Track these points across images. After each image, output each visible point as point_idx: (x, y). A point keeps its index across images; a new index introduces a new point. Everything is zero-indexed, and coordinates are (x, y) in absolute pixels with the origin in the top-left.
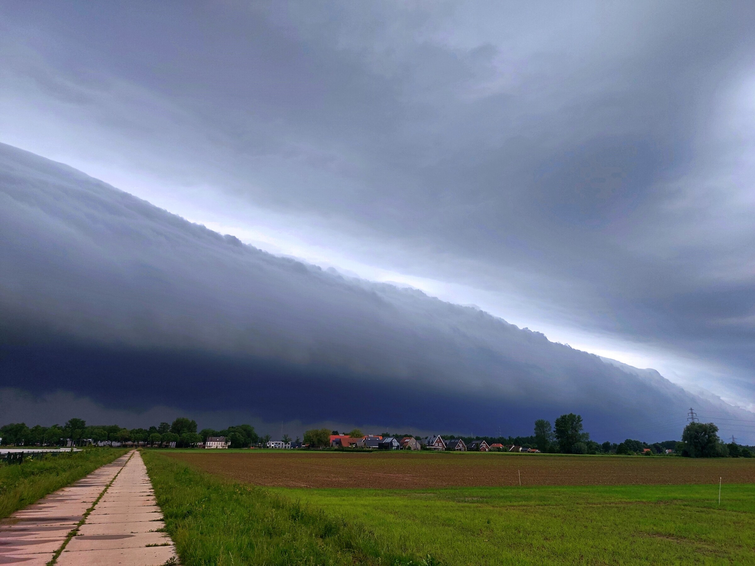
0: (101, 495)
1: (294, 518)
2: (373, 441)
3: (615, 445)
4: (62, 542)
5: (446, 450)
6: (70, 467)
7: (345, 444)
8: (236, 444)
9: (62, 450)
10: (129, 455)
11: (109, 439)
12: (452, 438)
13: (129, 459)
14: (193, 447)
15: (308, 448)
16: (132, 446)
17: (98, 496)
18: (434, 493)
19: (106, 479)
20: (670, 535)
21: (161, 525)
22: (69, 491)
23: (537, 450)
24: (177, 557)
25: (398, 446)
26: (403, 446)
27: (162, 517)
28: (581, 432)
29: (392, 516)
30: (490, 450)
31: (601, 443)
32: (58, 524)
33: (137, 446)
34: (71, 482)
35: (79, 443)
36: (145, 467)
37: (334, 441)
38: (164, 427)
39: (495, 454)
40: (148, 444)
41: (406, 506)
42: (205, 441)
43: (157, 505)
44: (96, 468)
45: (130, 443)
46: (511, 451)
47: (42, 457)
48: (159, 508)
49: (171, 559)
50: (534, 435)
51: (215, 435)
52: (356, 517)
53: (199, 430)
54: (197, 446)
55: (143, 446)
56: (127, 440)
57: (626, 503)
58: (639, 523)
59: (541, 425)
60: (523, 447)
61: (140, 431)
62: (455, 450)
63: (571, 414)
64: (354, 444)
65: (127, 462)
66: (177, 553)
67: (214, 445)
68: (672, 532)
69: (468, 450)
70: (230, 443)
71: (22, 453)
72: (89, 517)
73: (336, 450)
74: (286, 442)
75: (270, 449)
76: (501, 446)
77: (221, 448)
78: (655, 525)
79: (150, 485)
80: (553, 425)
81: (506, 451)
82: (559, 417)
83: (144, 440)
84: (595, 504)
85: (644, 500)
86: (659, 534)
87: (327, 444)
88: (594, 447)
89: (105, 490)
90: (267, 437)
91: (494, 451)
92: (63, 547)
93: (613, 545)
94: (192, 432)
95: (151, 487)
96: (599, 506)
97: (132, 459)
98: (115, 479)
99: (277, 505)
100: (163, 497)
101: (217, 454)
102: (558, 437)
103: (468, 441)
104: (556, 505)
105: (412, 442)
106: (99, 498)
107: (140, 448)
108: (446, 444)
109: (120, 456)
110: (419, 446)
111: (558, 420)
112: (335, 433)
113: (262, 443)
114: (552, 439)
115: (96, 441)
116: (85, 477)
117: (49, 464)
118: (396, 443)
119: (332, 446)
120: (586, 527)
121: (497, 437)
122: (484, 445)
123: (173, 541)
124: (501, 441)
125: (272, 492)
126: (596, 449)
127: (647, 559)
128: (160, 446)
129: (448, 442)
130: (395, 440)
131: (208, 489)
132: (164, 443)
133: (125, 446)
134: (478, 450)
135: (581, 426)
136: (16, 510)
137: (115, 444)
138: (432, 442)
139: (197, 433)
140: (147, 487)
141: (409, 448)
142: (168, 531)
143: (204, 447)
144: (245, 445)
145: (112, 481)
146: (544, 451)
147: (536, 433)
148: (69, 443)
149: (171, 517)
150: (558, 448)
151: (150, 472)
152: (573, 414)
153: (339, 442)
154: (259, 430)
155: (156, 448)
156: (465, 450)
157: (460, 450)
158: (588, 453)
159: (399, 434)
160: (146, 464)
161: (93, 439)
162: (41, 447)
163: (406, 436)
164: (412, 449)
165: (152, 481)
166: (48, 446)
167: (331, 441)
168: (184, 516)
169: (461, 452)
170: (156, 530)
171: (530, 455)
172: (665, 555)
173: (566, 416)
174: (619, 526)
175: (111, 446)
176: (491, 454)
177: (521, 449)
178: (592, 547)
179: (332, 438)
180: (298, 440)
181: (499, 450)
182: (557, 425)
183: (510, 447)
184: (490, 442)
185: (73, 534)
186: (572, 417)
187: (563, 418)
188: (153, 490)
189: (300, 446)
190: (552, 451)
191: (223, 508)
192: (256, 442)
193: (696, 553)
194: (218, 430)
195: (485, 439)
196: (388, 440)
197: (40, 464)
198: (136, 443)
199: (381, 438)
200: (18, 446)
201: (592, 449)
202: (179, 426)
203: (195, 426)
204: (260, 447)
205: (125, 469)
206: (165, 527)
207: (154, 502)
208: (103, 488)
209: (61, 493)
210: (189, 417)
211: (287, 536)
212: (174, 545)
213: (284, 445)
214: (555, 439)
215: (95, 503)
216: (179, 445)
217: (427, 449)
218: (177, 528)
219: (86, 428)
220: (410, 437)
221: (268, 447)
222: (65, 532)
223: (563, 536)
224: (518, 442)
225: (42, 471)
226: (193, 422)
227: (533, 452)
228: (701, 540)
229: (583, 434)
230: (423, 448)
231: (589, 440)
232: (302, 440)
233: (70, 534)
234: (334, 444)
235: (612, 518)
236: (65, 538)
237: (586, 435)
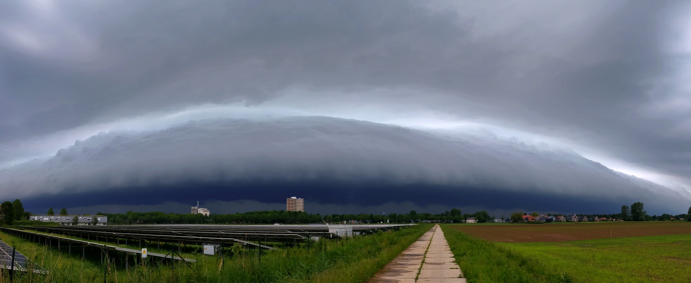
0: (429, 245)
1: (508, 257)
2: (543, 218)
3: (658, 217)
4: (420, 265)
5: (578, 221)
6: (415, 232)
7: (530, 220)
8: (480, 221)
9: (410, 224)
10: (435, 227)
11: (426, 219)
12: (581, 215)
13: (436, 229)
14: (461, 222)
15: (513, 222)
16: (436, 222)
17: (428, 245)
18: (571, 243)
19: (430, 238)
20: (675, 258)
21: (454, 259)
22: (418, 243)
23: (622, 220)
24: (462, 274)
25: (555, 220)
26: (558, 220)
27: (453, 256)
28: (643, 211)
29: (551, 255)
30: (600, 221)
31: (652, 216)
32: (416, 257)
33: (437, 222)
34: (417, 239)
35: (416, 222)
36: (443, 232)
37: (525, 218)
38: (447, 213)
39: (602, 223)
40: (442, 221)
41: (558, 250)
42: (466, 219)
43: (451, 250)
44: (425, 233)
45: (435, 221)
46: (609, 221)
47: (405, 228)
48: (451, 251)
49: (460, 275)
50: (621, 213)
51: (470, 217)
52: (535, 256)
53: (462, 214)
54: (462, 222)
55: (440, 222)
56: (433, 219)
57: (659, 244)
58: (662, 253)
59: (624, 208)
60: (615, 219)
61: (438, 215)
62: (582, 222)
63: (639, 202)
64: (534, 219)
65: (435, 230)
66: (462, 272)
67: (470, 221)
68: (676, 256)
69: (589, 221)
70: (477, 220)
71: (398, 226)
72: (427, 254)
73: (526, 223)
74: (503, 219)
75: (496, 223)
76: (605, 219)
77: (474, 223)
78: (669, 253)
79: (446, 241)
80: (630, 208)
81: (607, 221)
82: (633, 204)
83: (440, 220)
84: (645, 245)
85: (667, 242)
86: (670, 257)
87: (522, 220)
88: (649, 218)
89: (430, 243)
90: (494, 217)
91: (602, 221)
92: (421, 267)
93: (649, 264)
94: (459, 215)
95: (447, 242)
96: (646, 246)
97: (437, 229)
98: (432, 238)
99: (501, 251)
100: (453, 246)
101: (471, 225)
102: (632, 214)
103: (589, 217)
104: (627, 246)
105: (562, 218)
106: (429, 246)
107: (439, 223)
108: (578, 219)
109: (432, 227)
110: (565, 220)
111: (632, 205)
112: (525, 214)
113: (491, 220)
114: (629, 214)
115: (422, 220)
116: (421, 237)
117: (408, 231)
118: (554, 219)
119: (524, 221)
120: (638, 256)
121: (603, 214)
122: (596, 218)
123: (460, 267)
124: (605, 216)
125: (498, 244)
126: (650, 219)
127: (662, 269)
128: (447, 222)
129: (579, 217)
130: (554, 217)
131: (471, 243)
132: (448, 221)
133: (433, 222)
134: (593, 221)
135: (643, 208)
136: (403, 250)
137: (429, 221)
138: (572, 218)
139: (462, 216)
140: (444, 242)
141: (561, 221)
142: (457, 262)
143: (466, 222)
144: (484, 221)
145: (431, 239)
146: (625, 220)
147: (622, 212)
148: (412, 221)
149: (457, 256)
150: (632, 219)
151: (445, 235)
152: (640, 202)
153: (527, 219)
154: (490, 214)
155: (445, 223)
156: (587, 221)
157: (585, 221)
158: (646, 221)
159: (556, 214)
160: (443, 231)
161: (421, 219)
162: (403, 223)
163: (559, 215)
164: (562, 221)
165: (447, 239)
166: (406, 223)
167: (523, 219)
168: (462, 256)
169: (585, 222)
170: (452, 261)
171: (619, 223)
172: (670, 267)
173: (636, 203)
174: (654, 255)
175: (427, 222)
176: (600, 223)
177: (614, 220)
178: (639, 265)
179: (524, 217)
180: (508, 218)
181: (604, 221)
182: (631, 208)
183: (609, 219)
184: (600, 217)
185: (423, 262)
186: (639, 203)
187: (635, 204)
188: (447, 243)
189: (509, 221)
190: (629, 220)
191: (478, 252)
192: (489, 220)
193: (684, 265)
194: (472, 214)
195: (597, 215)
196: (550, 217)
197: (405, 231)
198: (437, 221)
199: (547, 216)
200: (395, 223)
201: (648, 218)
202: (454, 213)
203: (461, 212)
204: (491, 222)
205: (435, 233)
206: (456, 260)
207: (449, 249)
208: (429, 242)
209: (415, 244)
210: (458, 208)
211: (506, 265)
212: (460, 268)
213: (502, 221)
214: (631, 215)
215: (428, 249)
216: (456, 221)
217: (569, 221)
218: (460, 261)
219: (417, 214)
220: (562, 215)
221: (494, 222)
222: (421, 261)
223: (627, 261)
224: (613, 216)
225: (407, 234)
226: (459, 210)
227: (620, 221)
228: (687, 259)
229: (644, 212)
230: (567, 221)
231: (647, 214)
232: (510, 218)
233: (422, 262)
234: (525, 219)
235: (651, 251)
236: (421, 263)
237: (645, 212)
